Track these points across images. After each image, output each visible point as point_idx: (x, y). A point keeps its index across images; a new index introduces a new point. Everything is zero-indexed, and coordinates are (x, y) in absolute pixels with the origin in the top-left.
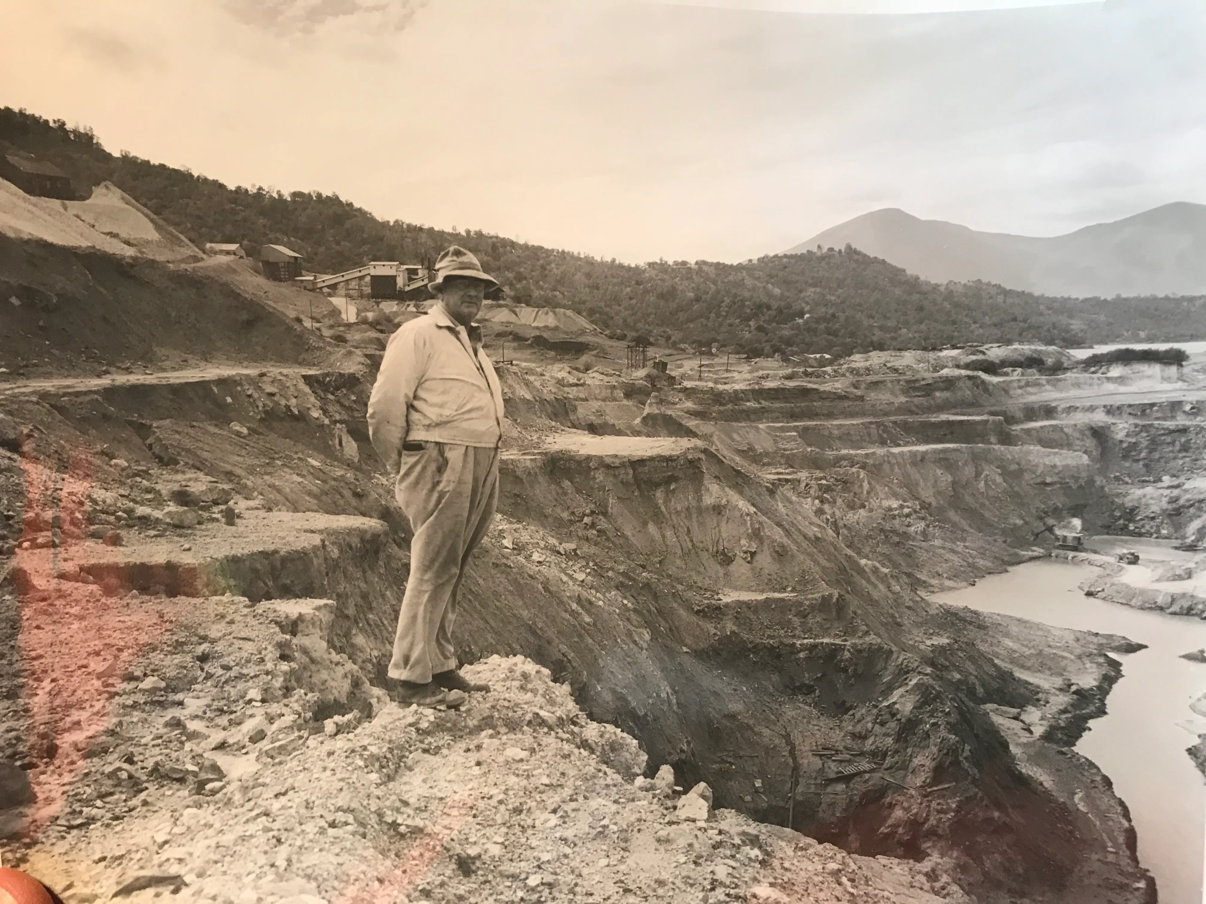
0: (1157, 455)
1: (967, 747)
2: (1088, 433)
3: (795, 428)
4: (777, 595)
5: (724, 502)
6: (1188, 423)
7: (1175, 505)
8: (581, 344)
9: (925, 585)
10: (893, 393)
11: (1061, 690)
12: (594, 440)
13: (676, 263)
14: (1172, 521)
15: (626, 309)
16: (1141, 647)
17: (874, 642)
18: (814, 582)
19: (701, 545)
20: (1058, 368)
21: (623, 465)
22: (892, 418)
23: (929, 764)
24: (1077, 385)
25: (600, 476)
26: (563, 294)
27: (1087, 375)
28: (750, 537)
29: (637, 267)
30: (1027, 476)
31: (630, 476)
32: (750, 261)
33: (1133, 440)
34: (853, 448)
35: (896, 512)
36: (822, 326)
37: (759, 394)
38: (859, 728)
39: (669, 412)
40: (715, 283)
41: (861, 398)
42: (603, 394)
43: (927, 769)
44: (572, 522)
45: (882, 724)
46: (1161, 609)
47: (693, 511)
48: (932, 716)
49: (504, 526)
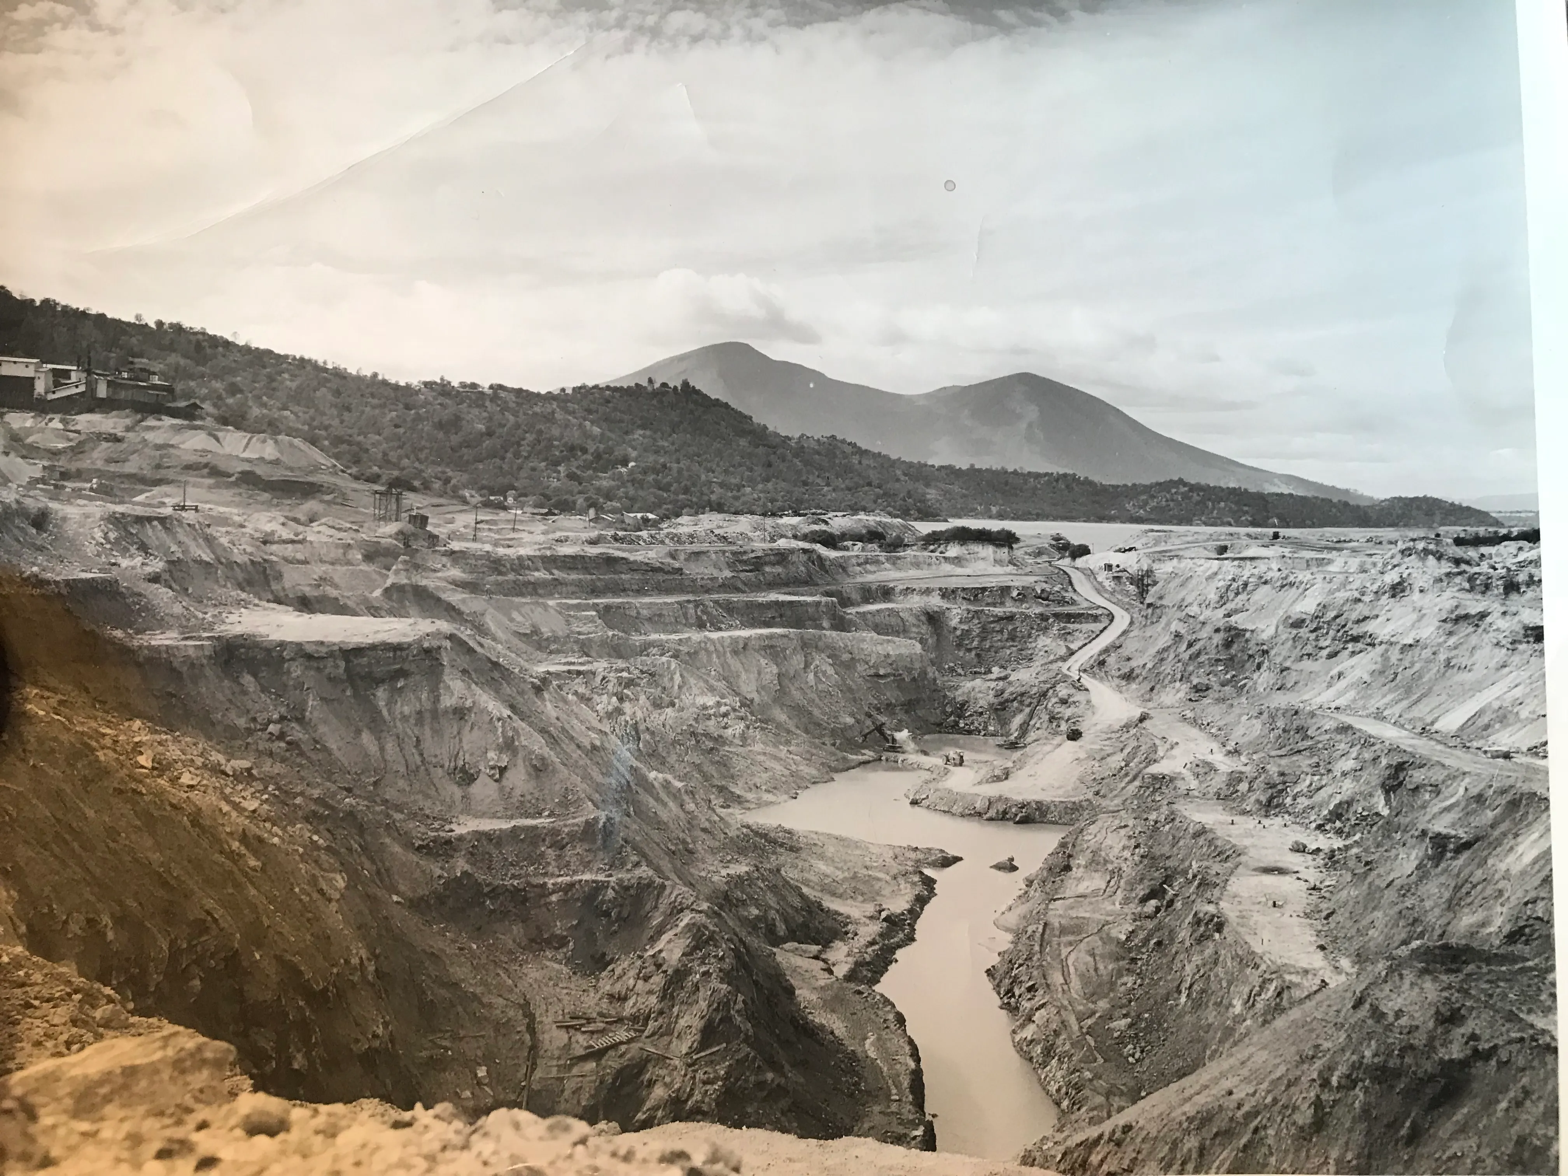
0: (987, 644)
1: (740, 998)
2: (923, 618)
3: (595, 607)
4: (529, 822)
5: (468, 703)
6: (1014, 610)
7: (1000, 699)
8: (312, 484)
9: (739, 800)
10: (715, 566)
11: (871, 918)
12: (300, 619)
13: (463, 385)
14: (998, 716)
15: (387, 440)
16: (957, 859)
17: (644, 875)
18: (578, 803)
19: (434, 760)
20: (897, 545)
21: (331, 654)
22: (715, 596)
23: (698, 1024)
24: (917, 565)
25: (296, 670)
26: (296, 414)
27: (926, 554)
28: (501, 749)
29: (408, 387)
30: (860, 668)
31: (341, 670)
32: (563, 390)
33: (966, 627)
34: (665, 632)
35: (712, 712)
36: (651, 478)
37: (552, 562)
38: (618, 987)
39: (424, 582)
40: (515, 414)
41: (679, 571)
42: (332, 555)
43: (694, 1031)
44: (250, 732)
45: (646, 979)
46: (980, 814)
47: (427, 715)
48: (703, 963)
49: (144, 737)
